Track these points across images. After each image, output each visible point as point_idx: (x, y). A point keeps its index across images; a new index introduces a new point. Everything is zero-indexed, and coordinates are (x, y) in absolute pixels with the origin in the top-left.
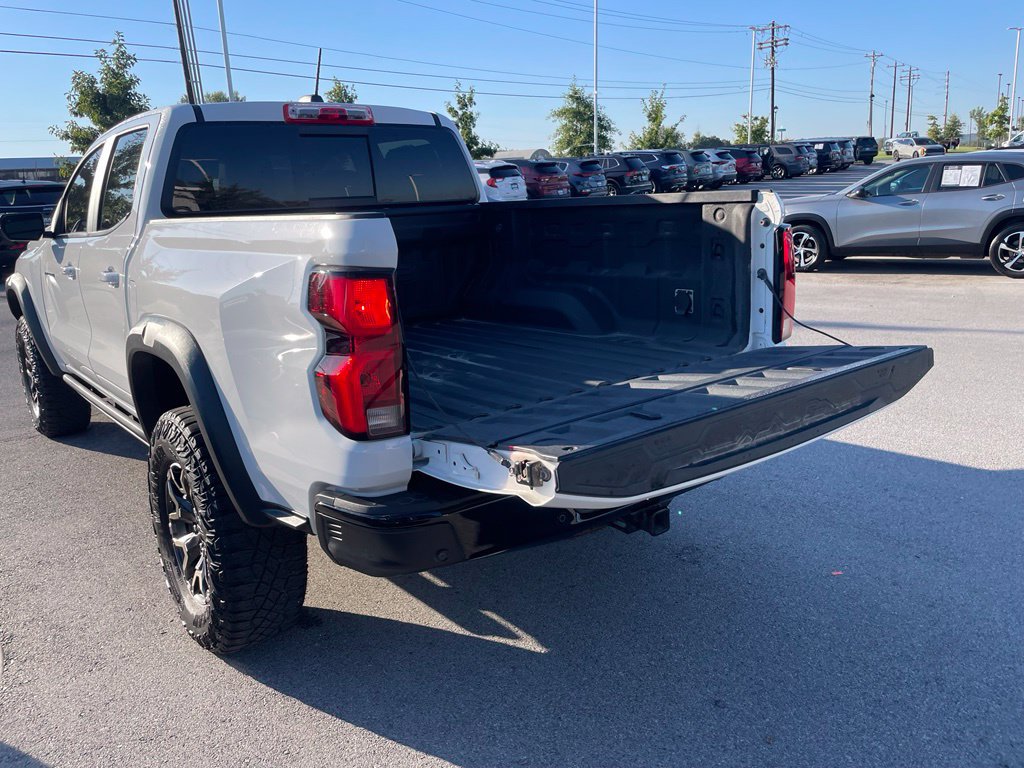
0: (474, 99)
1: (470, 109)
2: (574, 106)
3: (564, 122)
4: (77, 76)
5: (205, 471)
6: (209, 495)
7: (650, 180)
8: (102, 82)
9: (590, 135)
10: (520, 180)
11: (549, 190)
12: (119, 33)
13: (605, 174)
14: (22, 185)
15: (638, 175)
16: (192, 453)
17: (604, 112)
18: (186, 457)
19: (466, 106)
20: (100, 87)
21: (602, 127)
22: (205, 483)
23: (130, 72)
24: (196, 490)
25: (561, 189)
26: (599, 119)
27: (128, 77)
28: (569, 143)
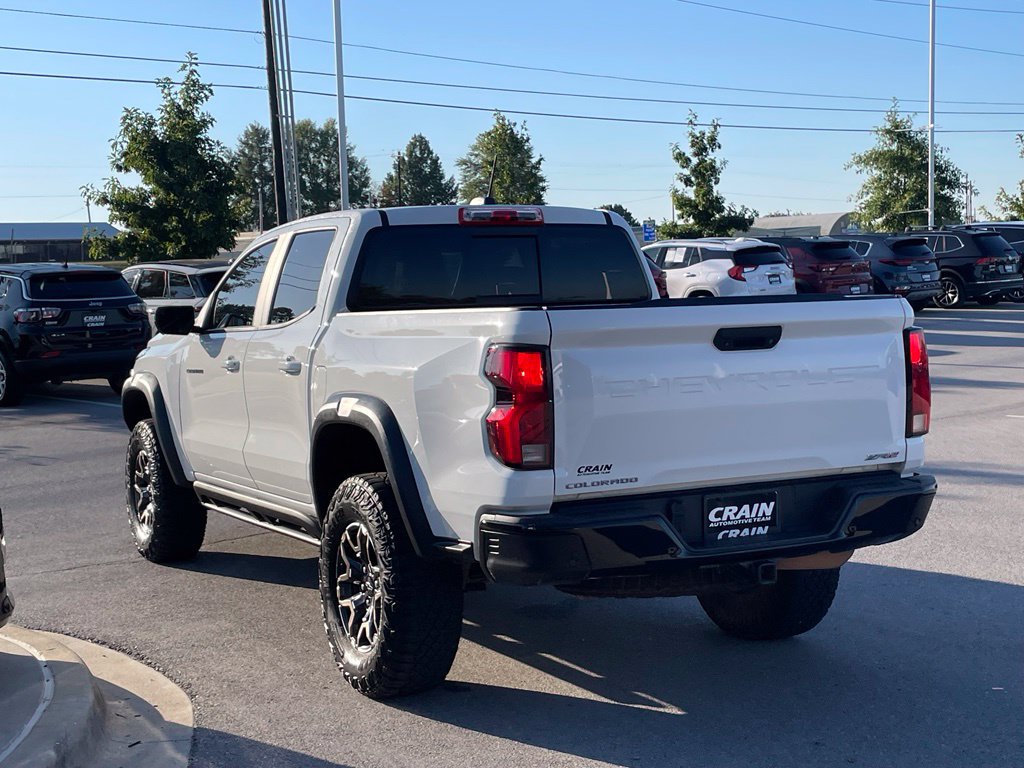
0: (719, 139)
1: (711, 156)
2: (894, 147)
3: (876, 173)
4: (129, 116)
5: (386, 518)
6: (389, 538)
7: (1020, 271)
8: (163, 124)
9: (922, 196)
10: (785, 269)
11: (836, 286)
12: (191, 55)
13: (937, 261)
14: (63, 270)
15: (998, 264)
16: (375, 505)
17: (946, 157)
18: (370, 509)
19: (705, 149)
20: (159, 131)
21: (942, 182)
22: (386, 529)
23: (201, 110)
24: (377, 536)
25: (857, 285)
26: (938, 168)
27: (198, 117)
28: (884, 207)
